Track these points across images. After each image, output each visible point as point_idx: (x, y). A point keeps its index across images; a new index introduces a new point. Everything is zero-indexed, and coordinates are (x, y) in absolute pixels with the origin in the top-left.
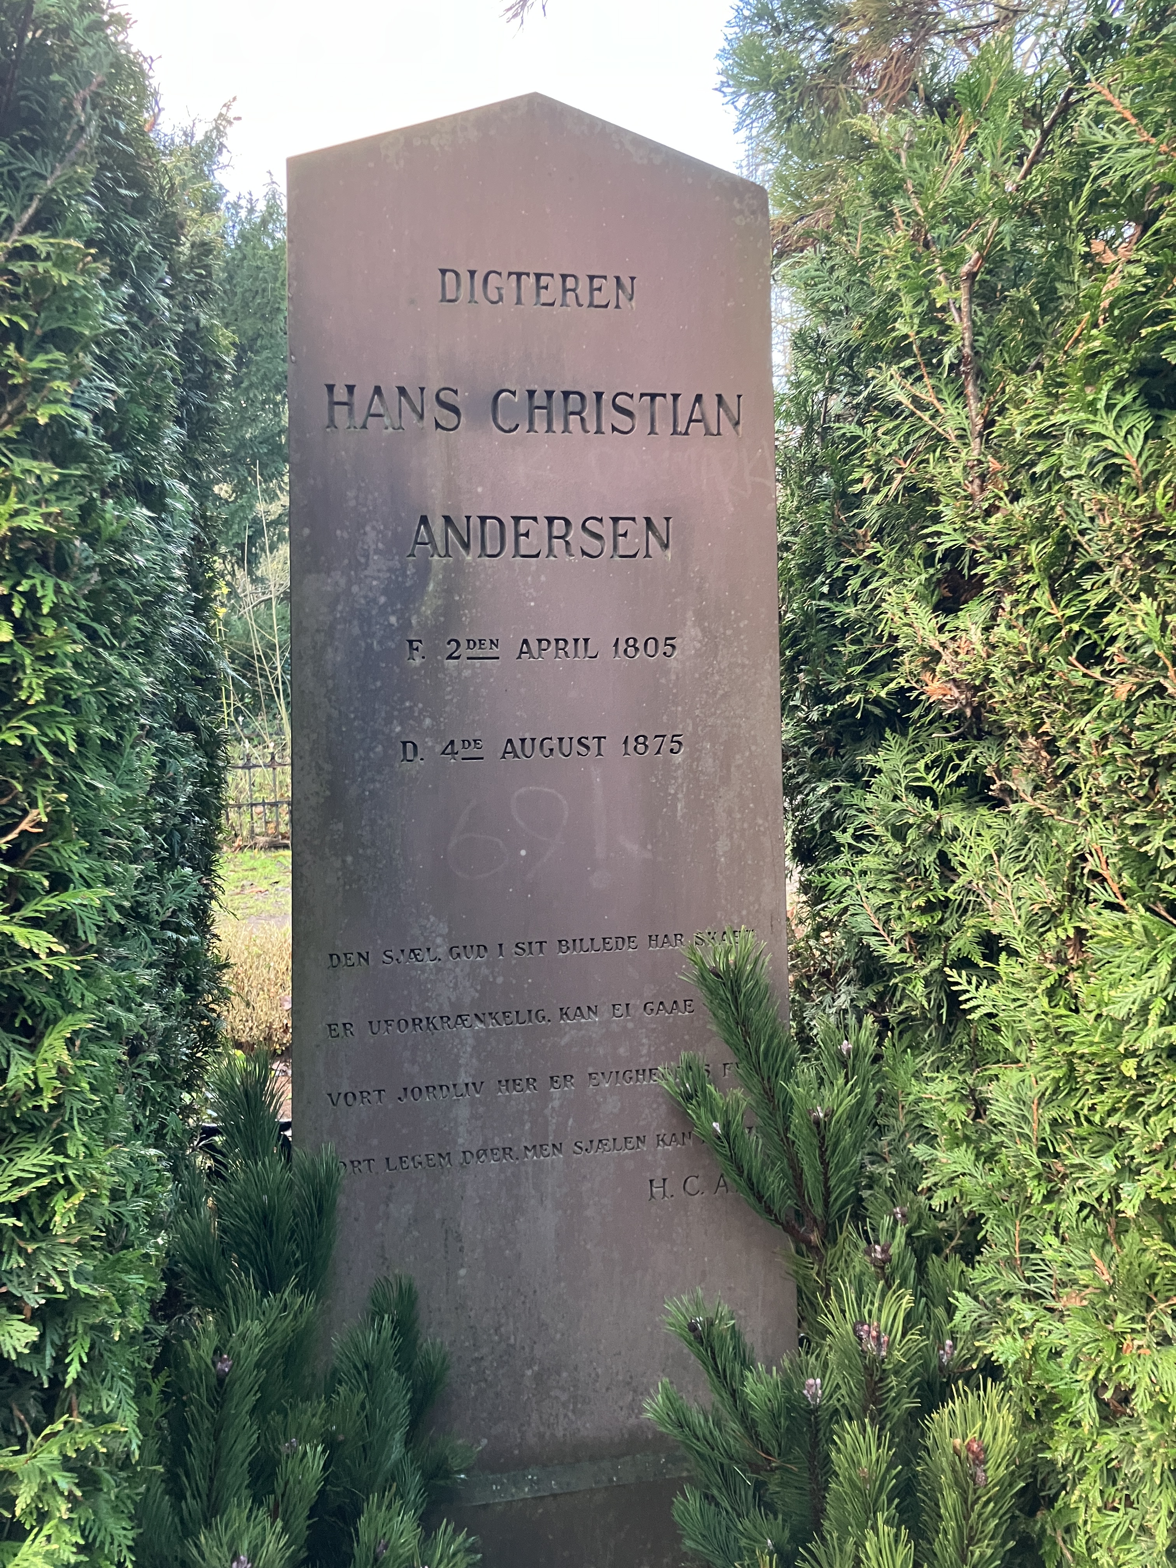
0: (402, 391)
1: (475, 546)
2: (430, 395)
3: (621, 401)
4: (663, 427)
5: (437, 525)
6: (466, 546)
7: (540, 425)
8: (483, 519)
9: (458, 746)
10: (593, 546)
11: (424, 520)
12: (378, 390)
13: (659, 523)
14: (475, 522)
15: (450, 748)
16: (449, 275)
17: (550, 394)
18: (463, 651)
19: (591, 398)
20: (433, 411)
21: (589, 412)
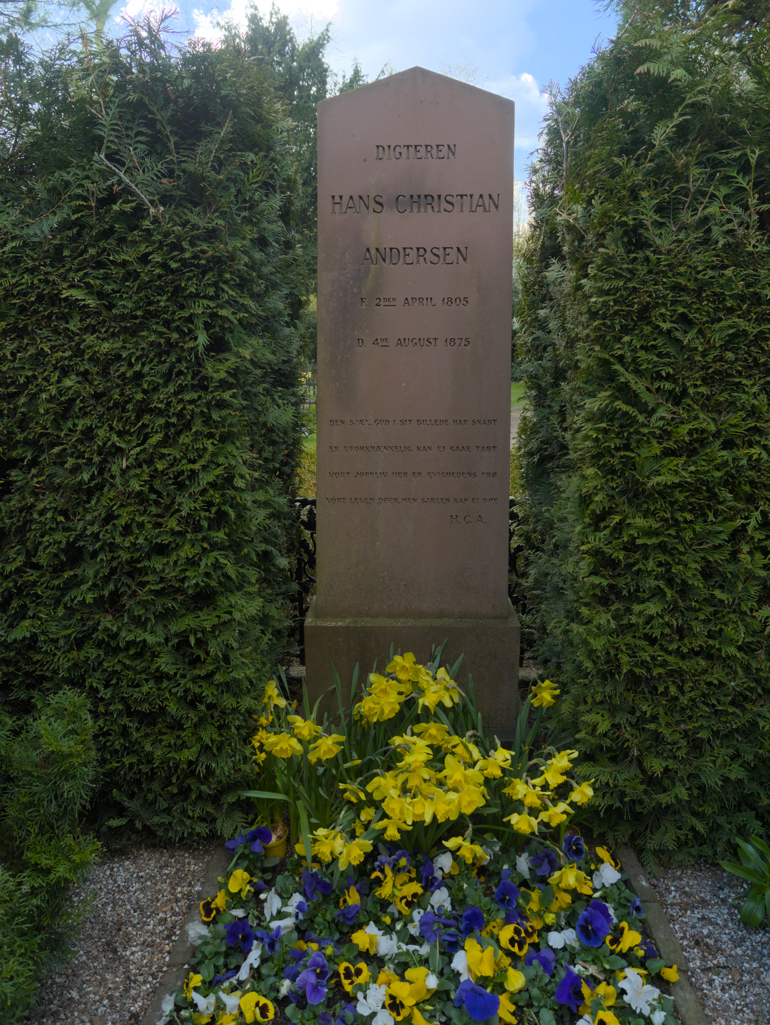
0: (361, 197)
1: (388, 260)
2: (371, 198)
3: (449, 198)
4: (466, 209)
5: (373, 252)
6: (384, 260)
7: (415, 209)
8: (391, 249)
9: (379, 341)
10: (435, 259)
11: (368, 250)
12: (351, 197)
13: (463, 250)
14: (388, 250)
15: (376, 342)
16: (381, 148)
17: (419, 196)
18: (382, 303)
19: (436, 197)
20: (373, 205)
21: (435, 204)
